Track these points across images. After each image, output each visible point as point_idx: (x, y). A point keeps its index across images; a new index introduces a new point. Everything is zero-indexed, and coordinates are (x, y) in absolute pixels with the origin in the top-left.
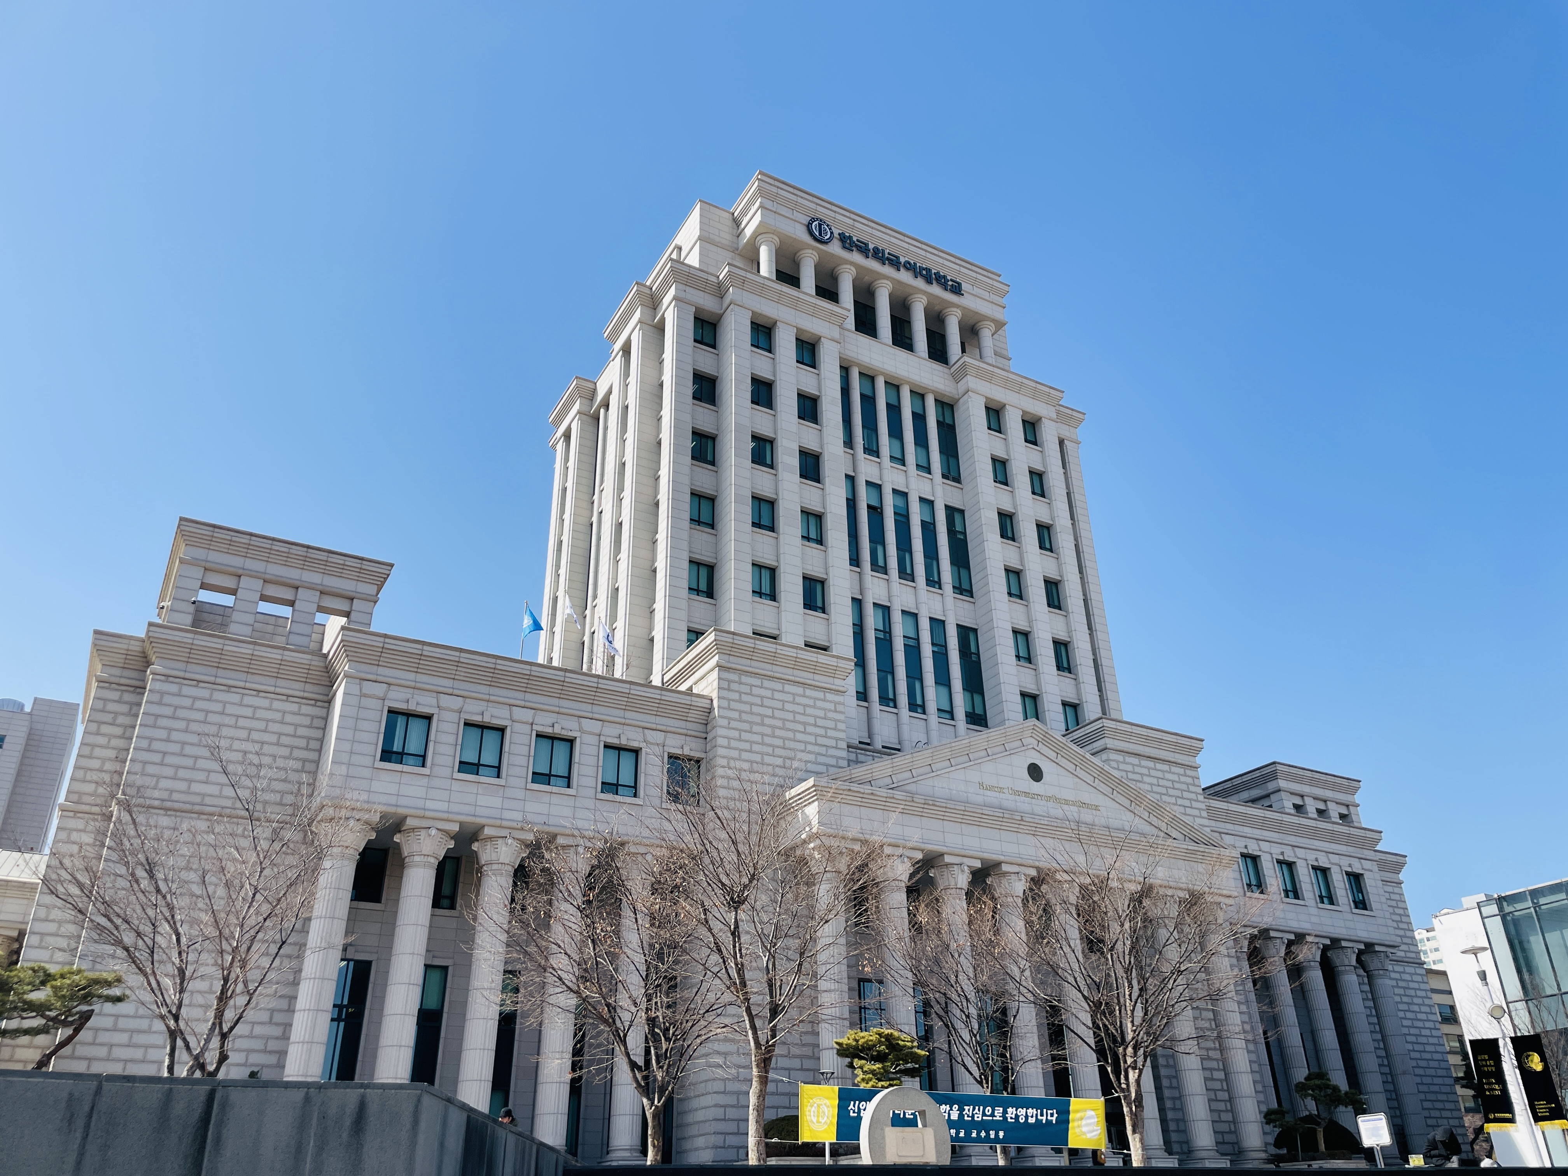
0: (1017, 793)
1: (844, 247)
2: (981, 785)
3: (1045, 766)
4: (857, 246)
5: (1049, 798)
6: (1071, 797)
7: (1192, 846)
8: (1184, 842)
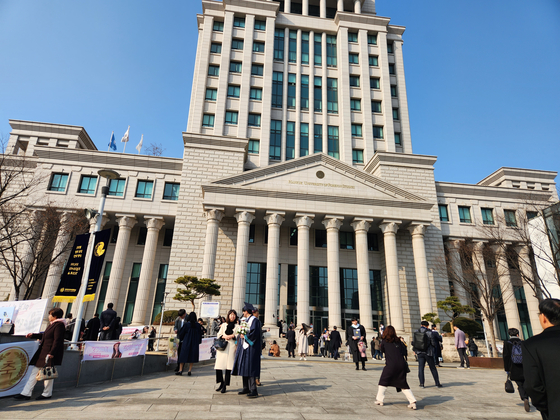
0: (309, 184)
2: (290, 181)
3: (327, 172)
5: (326, 185)
6: (339, 183)
7: (407, 200)
8: (401, 198)
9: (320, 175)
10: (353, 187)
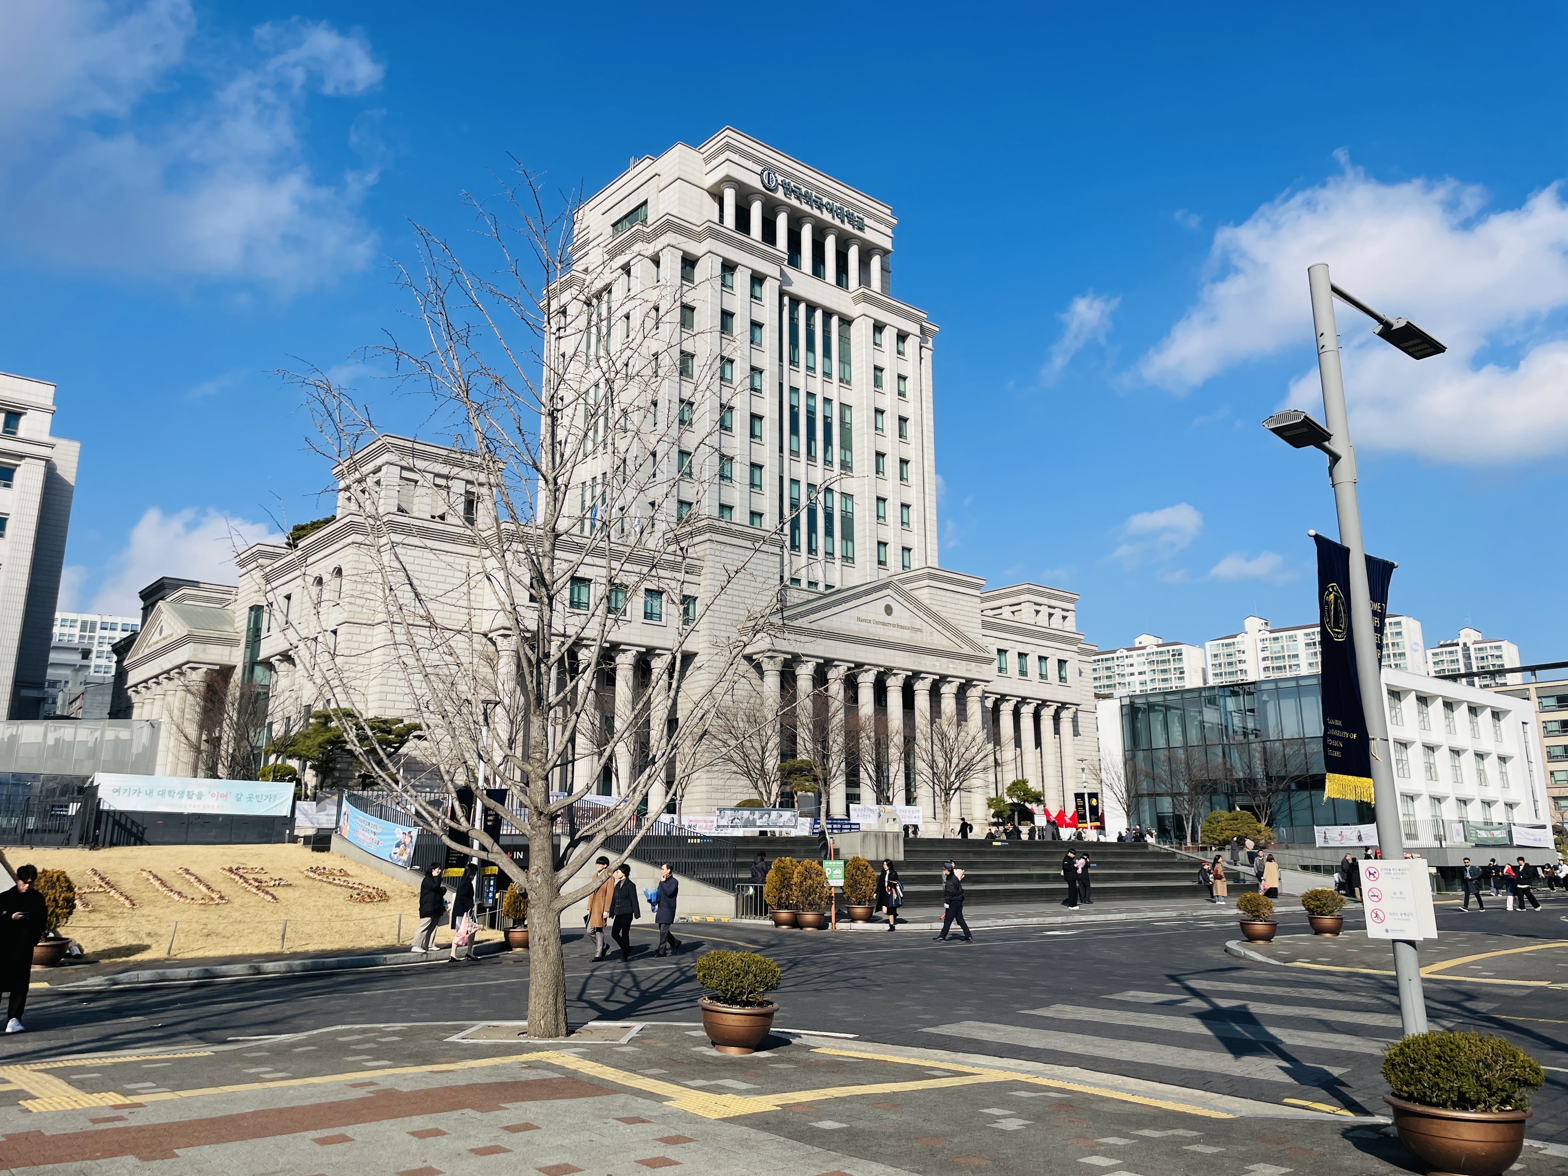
0: (877, 623)
1: (785, 194)
2: (858, 619)
3: (895, 606)
4: (793, 191)
5: (894, 626)
6: (907, 624)
7: (971, 652)
8: (967, 650)
9: (888, 610)
10: (921, 631)
